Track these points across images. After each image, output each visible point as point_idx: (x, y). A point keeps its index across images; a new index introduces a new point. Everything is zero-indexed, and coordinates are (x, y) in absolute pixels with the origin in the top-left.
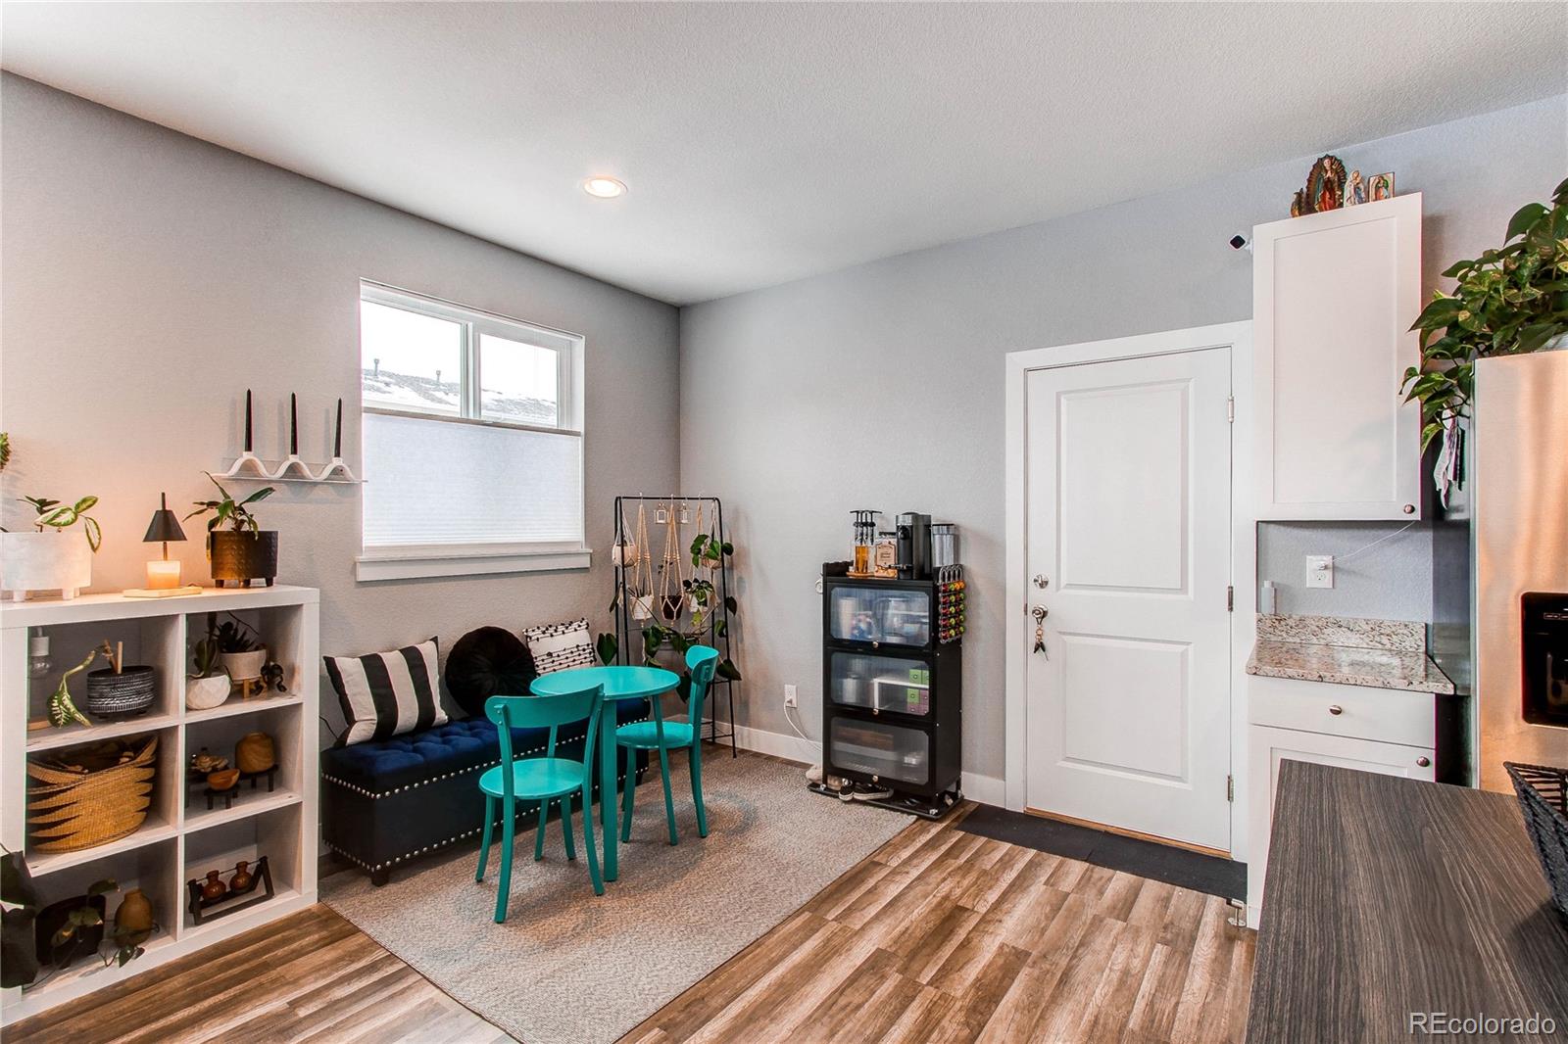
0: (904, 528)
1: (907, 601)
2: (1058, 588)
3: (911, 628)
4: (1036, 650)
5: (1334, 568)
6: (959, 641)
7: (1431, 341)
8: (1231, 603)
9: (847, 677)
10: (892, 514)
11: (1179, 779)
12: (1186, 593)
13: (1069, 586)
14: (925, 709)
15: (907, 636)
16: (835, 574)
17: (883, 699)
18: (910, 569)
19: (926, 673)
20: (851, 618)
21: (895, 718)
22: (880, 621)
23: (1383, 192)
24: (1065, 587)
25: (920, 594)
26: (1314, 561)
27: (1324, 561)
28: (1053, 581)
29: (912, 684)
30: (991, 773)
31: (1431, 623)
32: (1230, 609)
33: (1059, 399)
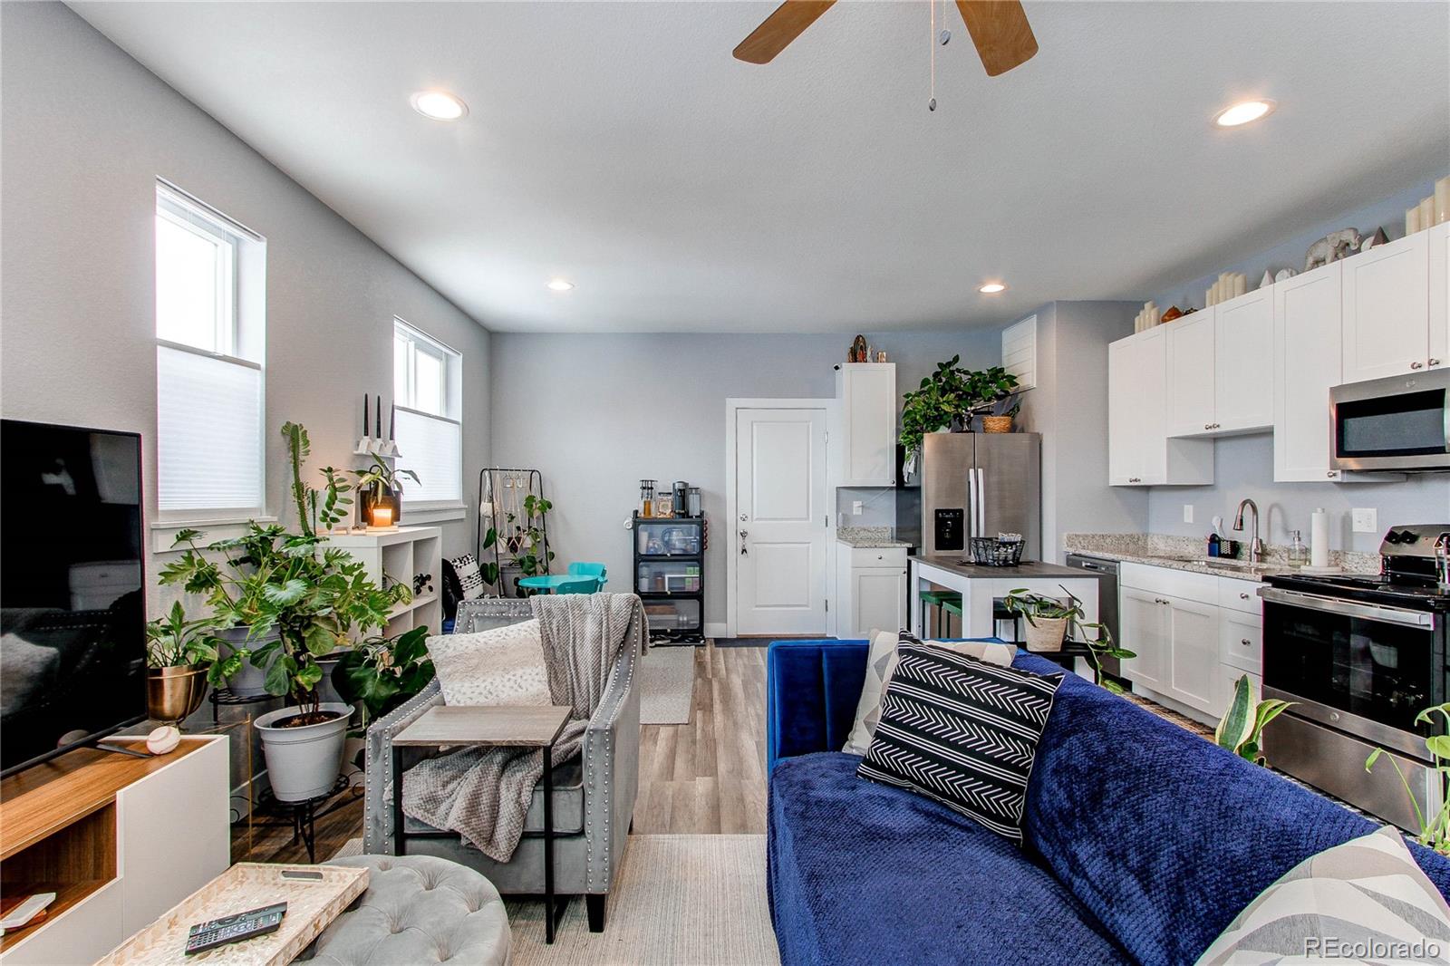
0: (680, 490)
1: (683, 531)
2: (752, 521)
3: (685, 545)
4: (743, 553)
5: (863, 506)
8: (827, 523)
9: (645, 577)
10: (666, 481)
11: (806, 605)
12: (809, 519)
13: (757, 519)
14: (698, 587)
15: (684, 550)
17: (671, 586)
18: (681, 514)
19: (697, 568)
20: (647, 544)
21: (677, 596)
22: (667, 543)
23: (880, 359)
24: (755, 520)
25: (694, 525)
26: (857, 504)
27: (860, 503)
28: (749, 517)
29: (689, 576)
30: (719, 621)
31: (894, 526)
32: (827, 525)
33: (752, 426)
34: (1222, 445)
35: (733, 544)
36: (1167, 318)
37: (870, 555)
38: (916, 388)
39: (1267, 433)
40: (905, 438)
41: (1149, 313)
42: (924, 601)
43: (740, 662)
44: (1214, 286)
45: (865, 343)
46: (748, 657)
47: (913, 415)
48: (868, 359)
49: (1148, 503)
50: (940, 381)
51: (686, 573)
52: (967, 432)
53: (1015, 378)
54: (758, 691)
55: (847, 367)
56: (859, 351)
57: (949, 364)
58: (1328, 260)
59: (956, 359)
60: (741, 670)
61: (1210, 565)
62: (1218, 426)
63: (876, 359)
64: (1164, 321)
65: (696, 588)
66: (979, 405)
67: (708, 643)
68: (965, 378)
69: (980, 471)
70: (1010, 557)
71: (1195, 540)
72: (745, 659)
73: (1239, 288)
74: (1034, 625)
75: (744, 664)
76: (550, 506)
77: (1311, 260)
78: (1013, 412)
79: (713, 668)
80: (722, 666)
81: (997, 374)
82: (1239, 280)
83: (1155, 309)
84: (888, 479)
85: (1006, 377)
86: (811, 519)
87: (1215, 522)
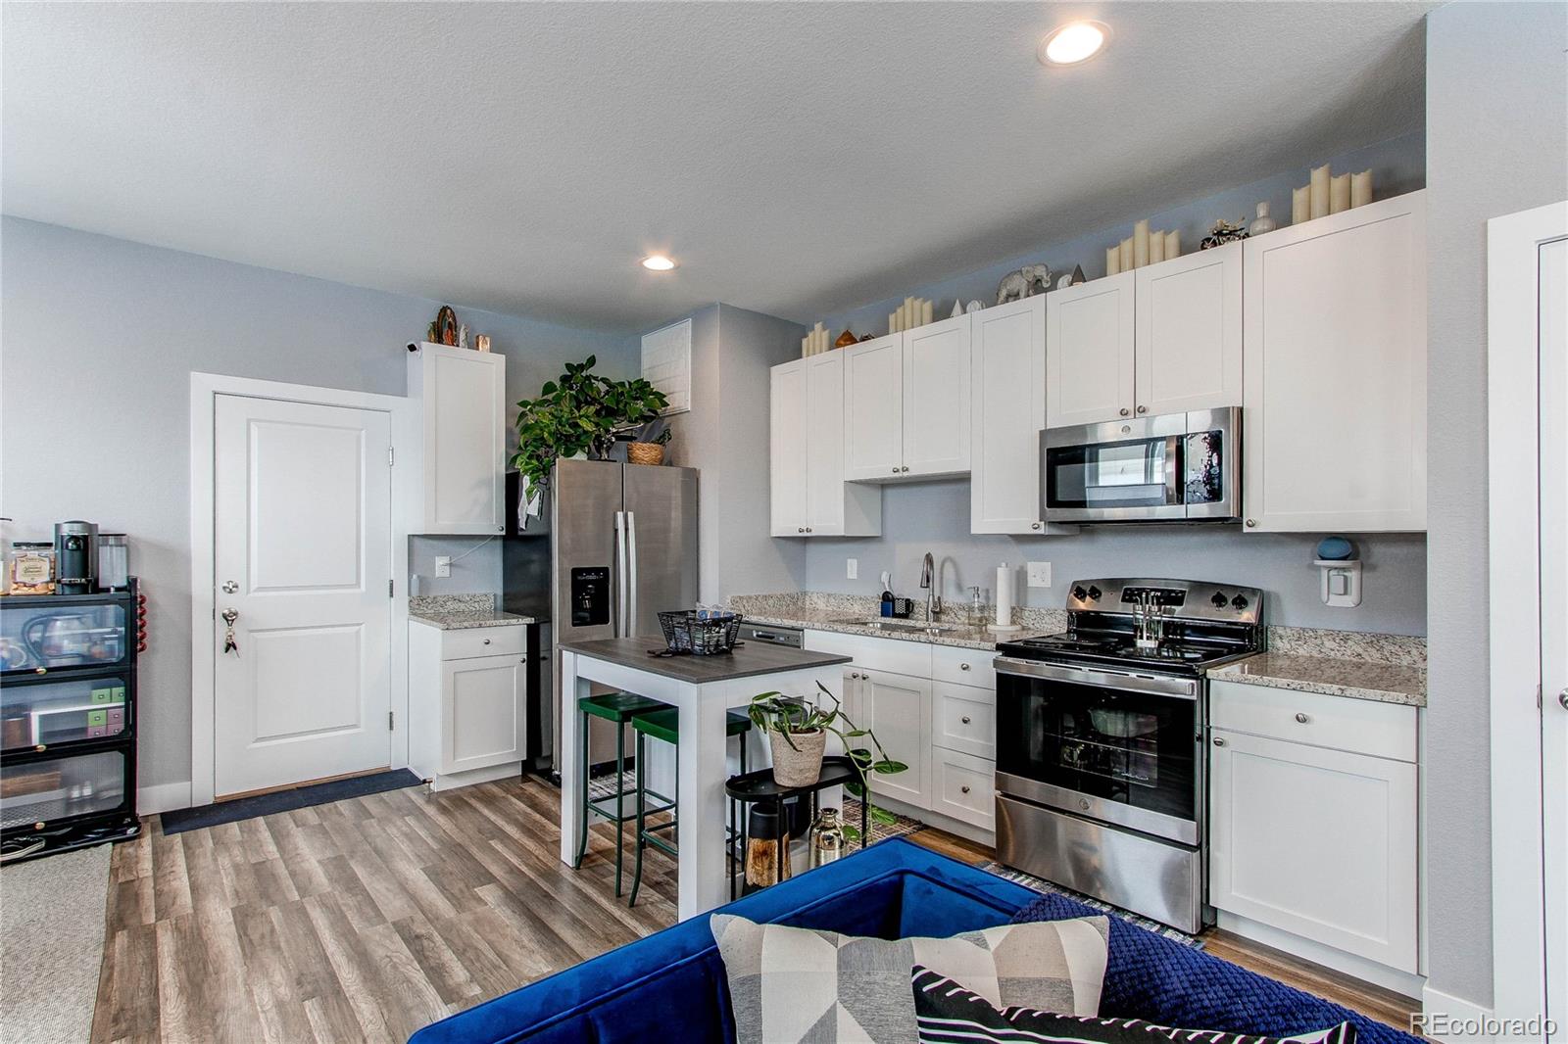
2: (248, 592)
4: (227, 650)
8: (391, 592)
11: (354, 726)
12: (359, 587)
13: (260, 589)
18: (86, 584)
23: (481, 344)
24: (255, 591)
25: (112, 606)
26: (441, 561)
27: (445, 560)
28: (242, 586)
29: (100, 707)
30: (172, 779)
31: (500, 592)
32: (392, 596)
33: (248, 427)
34: (890, 493)
35: (204, 635)
36: (842, 342)
37: (470, 640)
38: (534, 394)
39: (964, 479)
40: (527, 464)
41: (819, 335)
42: (586, 714)
43: (224, 861)
44: (900, 310)
45: (454, 319)
46: (242, 844)
47: (538, 431)
48: (461, 344)
49: (805, 556)
50: (572, 388)
52: (606, 460)
53: (665, 396)
54: (273, 931)
55: (428, 348)
56: (446, 330)
57: (581, 367)
58: (1022, 294)
60: (228, 881)
61: (884, 627)
62: (907, 470)
63: (474, 345)
64: (838, 345)
65: (117, 727)
66: (621, 426)
67: (146, 828)
68: (603, 387)
69: (631, 515)
70: (723, 640)
71: (860, 599)
72: (237, 851)
73: (927, 316)
74: (795, 748)
75: (237, 867)
77: (1004, 293)
78: (663, 439)
79: (158, 894)
80: (181, 883)
81: (642, 388)
82: (927, 307)
83: (827, 332)
84: (495, 525)
85: (654, 394)
86: (363, 588)
87: (885, 577)
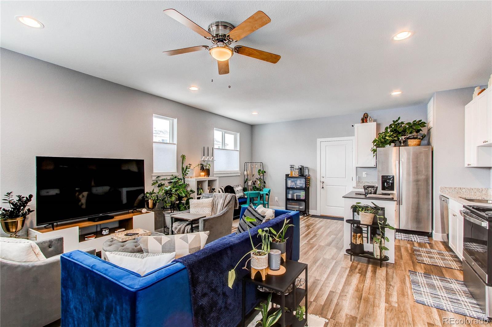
0: (300, 168)
1: (300, 180)
2: (326, 178)
3: (301, 185)
4: (322, 188)
5: (367, 174)
6: (309, 187)
7: (374, 144)
8: (352, 179)
9: (289, 194)
10: (297, 166)
13: (328, 177)
14: (304, 198)
15: (301, 186)
16: (287, 176)
17: (296, 197)
18: (301, 175)
19: (304, 192)
20: (290, 184)
21: (299, 200)
22: (296, 184)
23: (372, 121)
26: (364, 173)
29: (302, 194)
30: (314, 210)
33: (326, 147)
35: (319, 185)
45: (367, 116)
48: (368, 121)
50: (392, 127)
51: (300, 193)
55: (360, 125)
56: (365, 119)
57: (397, 121)
59: (399, 118)
62: (487, 141)
63: (370, 121)
67: (311, 216)
76: (265, 172)
78: (422, 137)
84: (373, 164)
86: (347, 178)
